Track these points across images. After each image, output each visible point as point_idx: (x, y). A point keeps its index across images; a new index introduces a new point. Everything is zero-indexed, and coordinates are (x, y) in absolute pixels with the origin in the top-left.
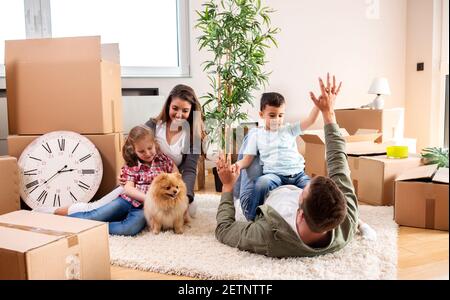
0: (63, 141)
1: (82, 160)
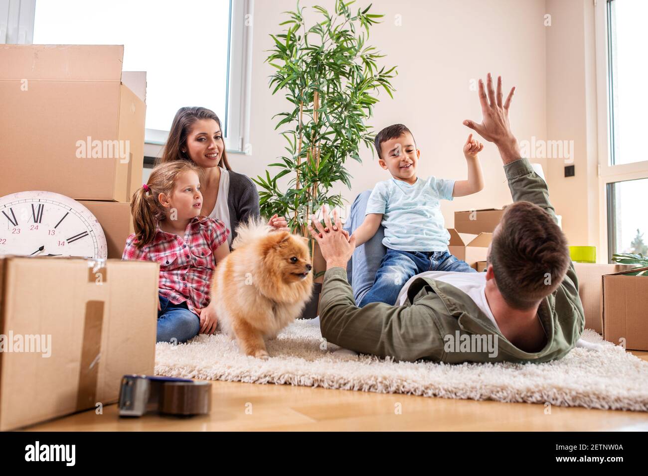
0: (41, 207)
1: (71, 240)
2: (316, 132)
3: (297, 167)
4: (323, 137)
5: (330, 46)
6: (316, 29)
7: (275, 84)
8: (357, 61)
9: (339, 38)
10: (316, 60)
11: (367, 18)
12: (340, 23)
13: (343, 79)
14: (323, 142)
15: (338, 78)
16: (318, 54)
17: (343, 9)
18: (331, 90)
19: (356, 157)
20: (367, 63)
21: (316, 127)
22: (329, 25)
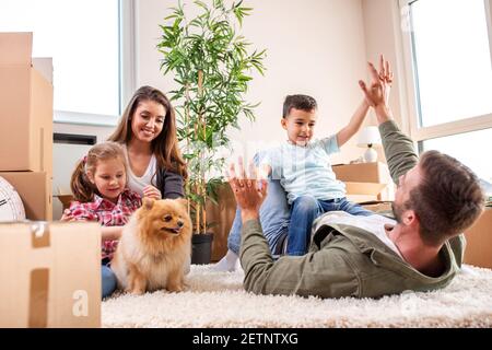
2: (203, 106)
3: (188, 136)
4: (208, 110)
5: (209, 35)
6: (195, 22)
7: (165, 67)
8: (230, 48)
9: (215, 29)
10: (196, 47)
11: (239, 11)
12: (217, 15)
13: (219, 62)
14: (208, 114)
15: (215, 62)
16: (199, 42)
17: (219, 4)
18: (211, 72)
19: (235, 125)
20: (238, 50)
21: (202, 101)
22: (208, 18)
